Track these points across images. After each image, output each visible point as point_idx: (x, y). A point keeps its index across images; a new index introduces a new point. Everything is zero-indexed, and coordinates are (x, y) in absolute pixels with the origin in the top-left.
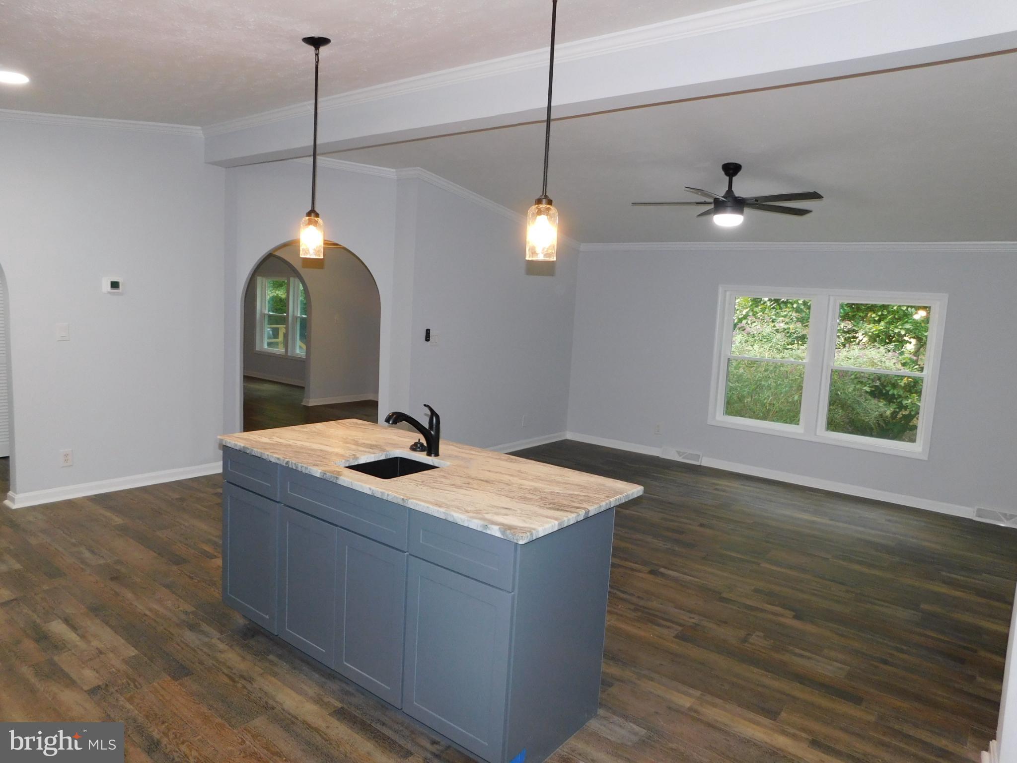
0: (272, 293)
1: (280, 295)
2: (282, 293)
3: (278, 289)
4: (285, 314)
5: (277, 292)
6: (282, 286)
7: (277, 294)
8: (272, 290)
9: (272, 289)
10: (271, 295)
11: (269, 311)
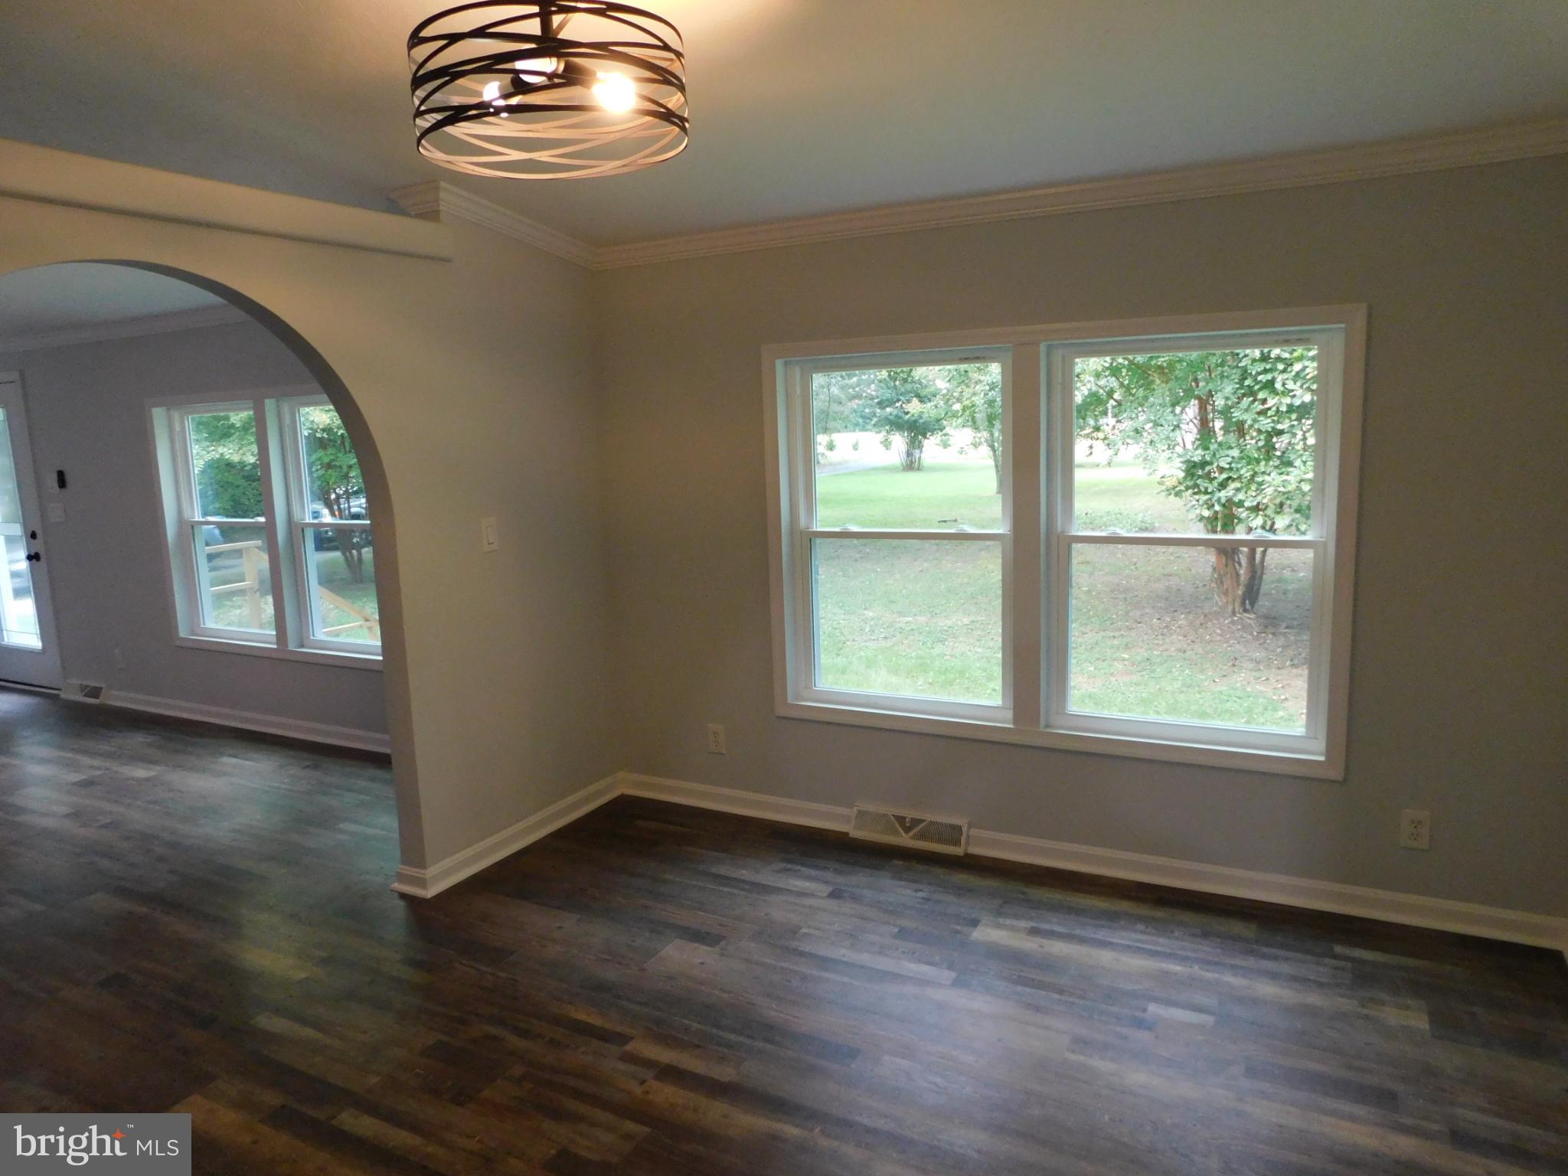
0: (208, 453)
1: (227, 457)
2: (231, 451)
3: (222, 442)
4: (262, 519)
5: (221, 450)
6: (229, 437)
7: (222, 455)
8: (208, 447)
9: (208, 444)
10: (208, 457)
11: (205, 514)
